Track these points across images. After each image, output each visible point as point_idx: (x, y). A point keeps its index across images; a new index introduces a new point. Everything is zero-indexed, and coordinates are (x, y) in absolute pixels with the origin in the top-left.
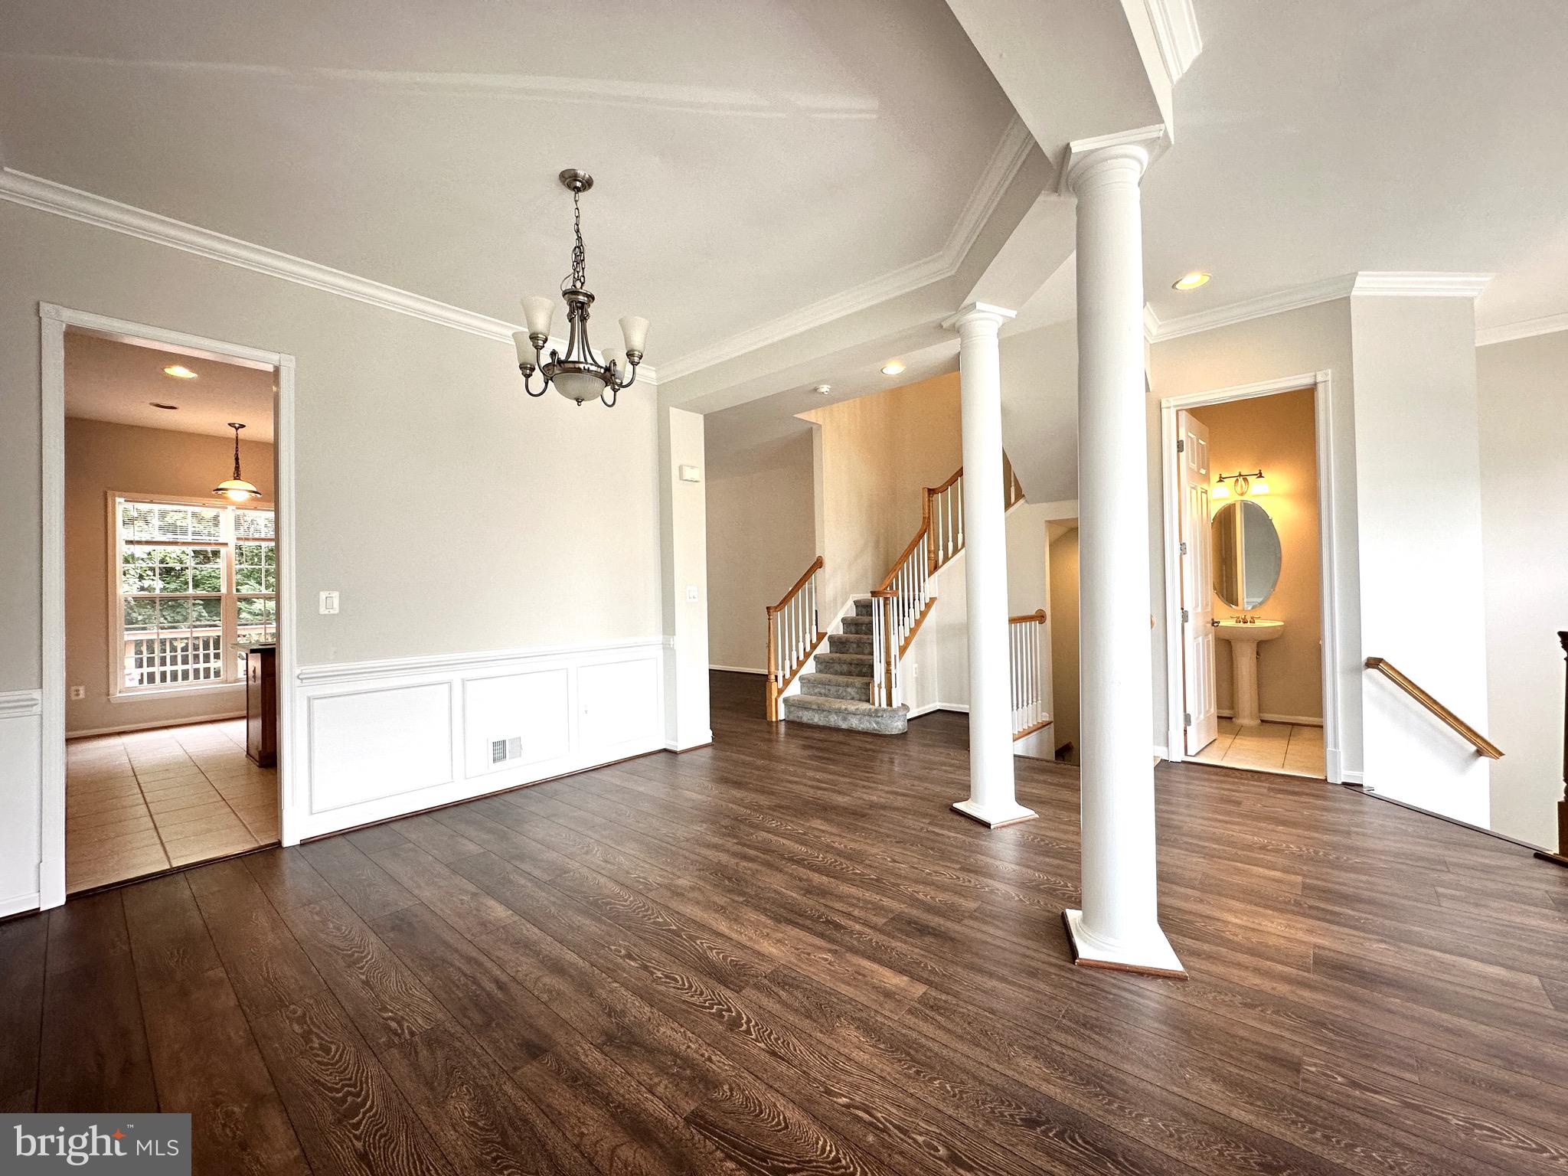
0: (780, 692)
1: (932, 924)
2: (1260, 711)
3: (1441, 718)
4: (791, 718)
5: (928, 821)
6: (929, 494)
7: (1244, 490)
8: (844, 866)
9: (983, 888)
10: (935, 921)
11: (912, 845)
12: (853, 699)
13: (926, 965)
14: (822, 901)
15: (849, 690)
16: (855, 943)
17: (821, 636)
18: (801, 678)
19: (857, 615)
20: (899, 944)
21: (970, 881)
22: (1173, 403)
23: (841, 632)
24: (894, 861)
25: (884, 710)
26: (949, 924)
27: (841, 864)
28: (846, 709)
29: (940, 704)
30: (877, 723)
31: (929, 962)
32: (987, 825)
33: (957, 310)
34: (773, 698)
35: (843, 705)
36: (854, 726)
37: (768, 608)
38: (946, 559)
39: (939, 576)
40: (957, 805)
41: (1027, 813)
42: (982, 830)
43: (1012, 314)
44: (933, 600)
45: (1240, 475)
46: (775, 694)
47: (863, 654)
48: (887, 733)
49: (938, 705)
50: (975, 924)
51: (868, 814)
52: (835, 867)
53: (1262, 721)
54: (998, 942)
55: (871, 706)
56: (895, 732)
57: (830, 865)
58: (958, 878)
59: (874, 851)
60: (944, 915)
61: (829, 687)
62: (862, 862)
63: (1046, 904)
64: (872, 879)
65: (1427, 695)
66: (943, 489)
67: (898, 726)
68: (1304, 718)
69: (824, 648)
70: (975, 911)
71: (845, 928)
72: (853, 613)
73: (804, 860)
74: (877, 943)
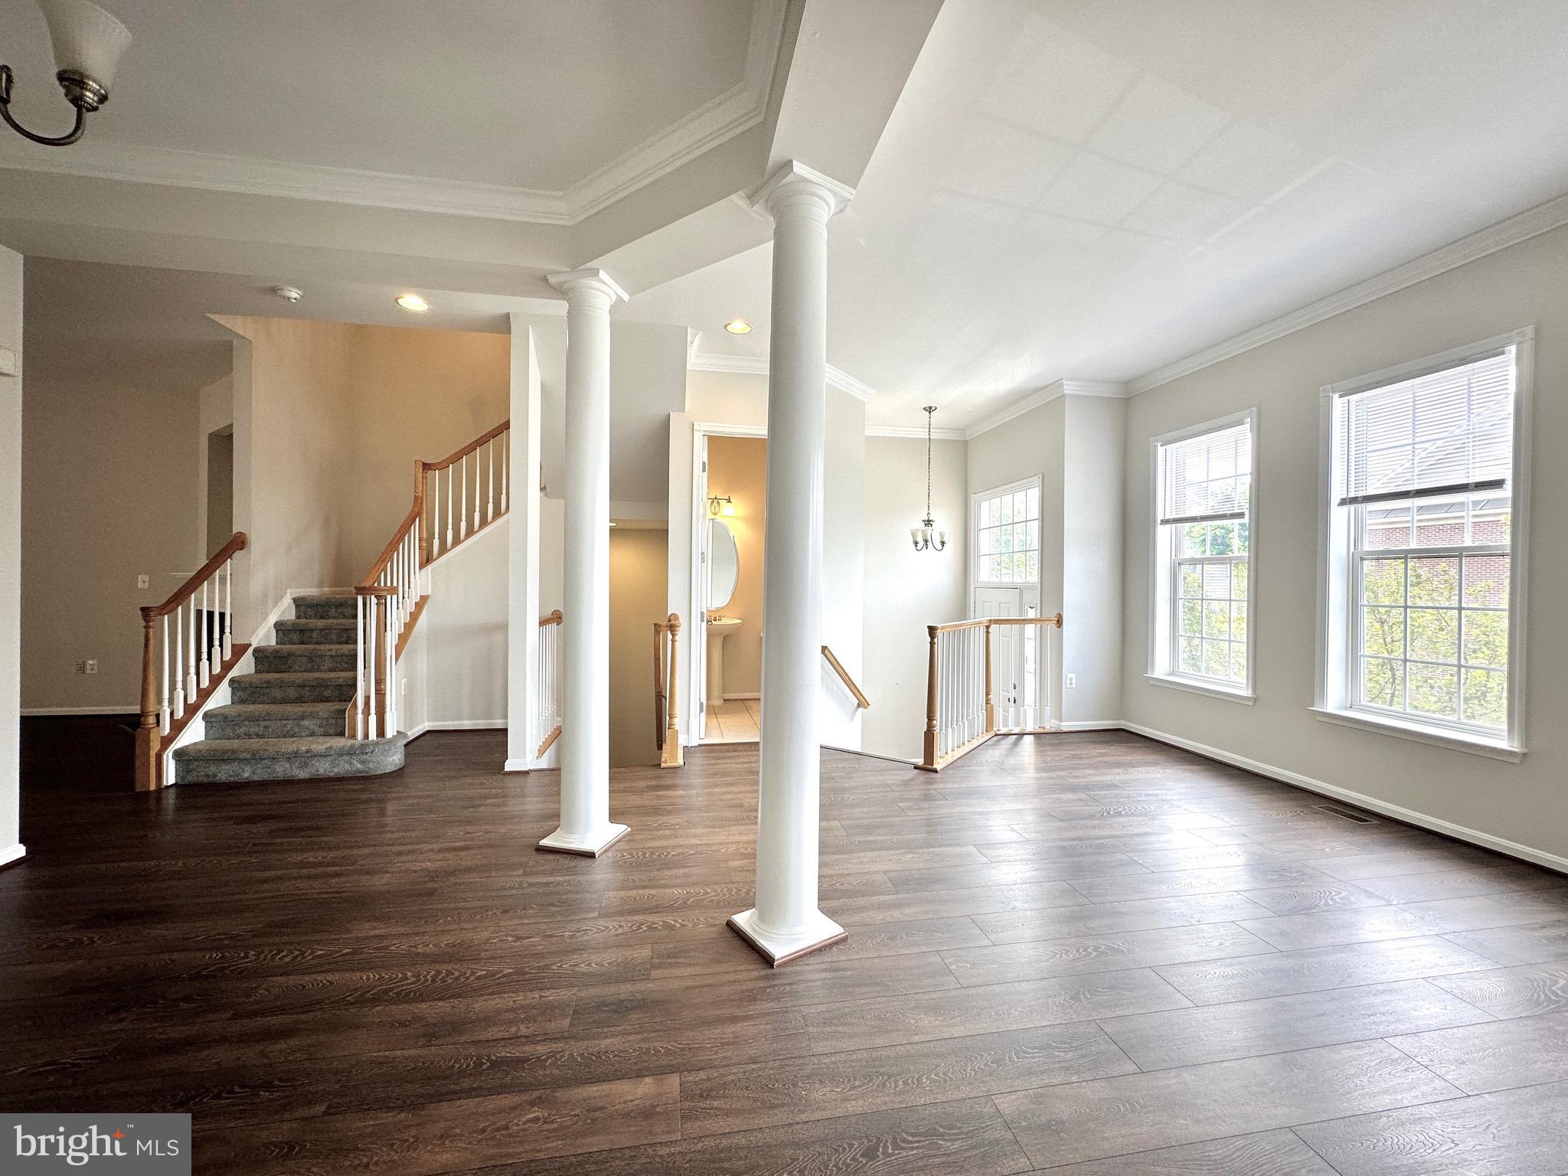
0: (166, 742)
1: (622, 996)
2: (724, 692)
3: (847, 684)
4: (191, 778)
5: (521, 872)
6: (424, 469)
7: (717, 509)
8: (457, 974)
9: (639, 928)
10: (624, 990)
11: (525, 909)
12: (312, 734)
13: (657, 1051)
14: (462, 1039)
15: (306, 723)
16: (555, 1072)
17: (239, 651)
18: (206, 716)
19: (298, 617)
20: (607, 1041)
21: (621, 926)
22: (702, 428)
23: (273, 642)
24: (518, 938)
25: (375, 744)
26: (641, 986)
27: (449, 973)
28: (308, 751)
29: (431, 724)
30: (363, 762)
31: (657, 1044)
32: (591, 855)
33: (573, 268)
34: (153, 753)
35: (303, 745)
36: (321, 771)
37: (143, 609)
38: (443, 550)
39: (432, 571)
40: (545, 842)
41: (620, 829)
42: (585, 862)
43: (626, 297)
44: (424, 599)
45: (716, 498)
46: (155, 747)
47: (319, 670)
48: (379, 772)
49: (427, 726)
50: (666, 973)
51: (435, 890)
52: (443, 980)
53: (724, 700)
54: (698, 982)
55: (352, 742)
56: (390, 769)
57: (433, 980)
58: (607, 928)
59: (484, 935)
60: (626, 980)
61: (267, 723)
62: (477, 960)
63: (706, 919)
64: (510, 974)
65: (845, 672)
66: (442, 466)
67: (395, 759)
68: (748, 694)
69: (245, 666)
70: (652, 958)
71: (526, 1060)
72: (291, 615)
73: (386, 992)
74: (581, 1055)
